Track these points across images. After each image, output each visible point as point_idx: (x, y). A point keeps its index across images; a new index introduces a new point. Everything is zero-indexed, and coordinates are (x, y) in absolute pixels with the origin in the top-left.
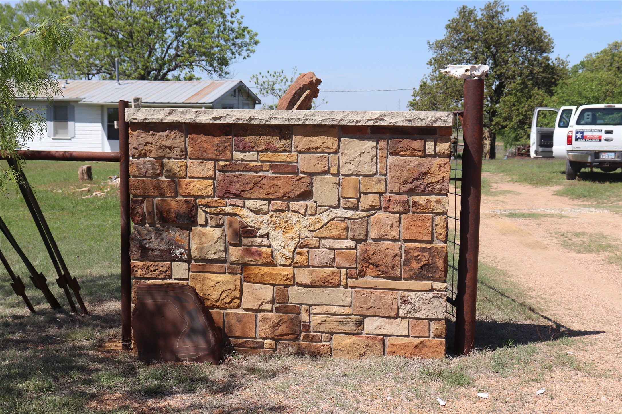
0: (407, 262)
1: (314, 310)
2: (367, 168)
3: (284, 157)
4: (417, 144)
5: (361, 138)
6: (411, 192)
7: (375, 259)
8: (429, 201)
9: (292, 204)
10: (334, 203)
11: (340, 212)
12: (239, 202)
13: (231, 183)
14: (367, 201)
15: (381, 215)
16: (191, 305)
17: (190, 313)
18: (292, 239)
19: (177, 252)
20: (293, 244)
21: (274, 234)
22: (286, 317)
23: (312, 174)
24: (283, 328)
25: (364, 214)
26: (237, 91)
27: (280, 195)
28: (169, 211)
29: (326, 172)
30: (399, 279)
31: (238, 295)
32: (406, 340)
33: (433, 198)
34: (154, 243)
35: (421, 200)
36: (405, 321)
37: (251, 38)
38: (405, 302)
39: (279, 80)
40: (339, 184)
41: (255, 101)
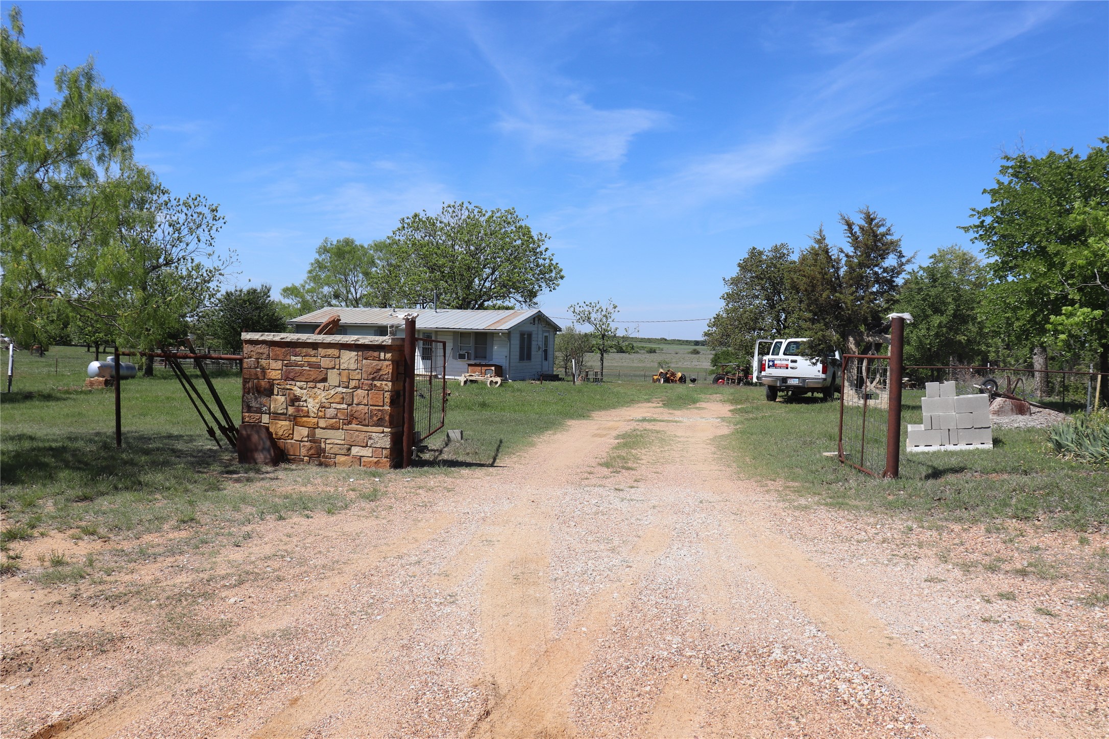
0: (371, 417)
1: (328, 441)
2: (353, 366)
3: (314, 359)
4: (376, 354)
5: (350, 350)
6: (373, 379)
7: (356, 415)
8: (381, 384)
9: (318, 384)
10: (337, 384)
11: (340, 389)
12: (293, 383)
13: (289, 372)
14: (353, 384)
15: (359, 391)
16: (264, 434)
17: (262, 439)
18: (317, 403)
19: (264, 409)
20: (318, 406)
21: (309, 400)
22: (314, 445)
23: (328, 369)
24: (312, 452)
25: (351, 391)
26: (536, 319)
27: (311, 379)
28: (261, 387)
29: (334, 368)
30: (368, 426)
31: (291, 432)
32: (371, 459)
33: (384, 383)
34: (254, 404)
35: (378, 383)
36: (371, 449)
37: (557, 273)
38: (370, 438)
39: (595, 310)
40: (340, 374)
41: (556, 328)
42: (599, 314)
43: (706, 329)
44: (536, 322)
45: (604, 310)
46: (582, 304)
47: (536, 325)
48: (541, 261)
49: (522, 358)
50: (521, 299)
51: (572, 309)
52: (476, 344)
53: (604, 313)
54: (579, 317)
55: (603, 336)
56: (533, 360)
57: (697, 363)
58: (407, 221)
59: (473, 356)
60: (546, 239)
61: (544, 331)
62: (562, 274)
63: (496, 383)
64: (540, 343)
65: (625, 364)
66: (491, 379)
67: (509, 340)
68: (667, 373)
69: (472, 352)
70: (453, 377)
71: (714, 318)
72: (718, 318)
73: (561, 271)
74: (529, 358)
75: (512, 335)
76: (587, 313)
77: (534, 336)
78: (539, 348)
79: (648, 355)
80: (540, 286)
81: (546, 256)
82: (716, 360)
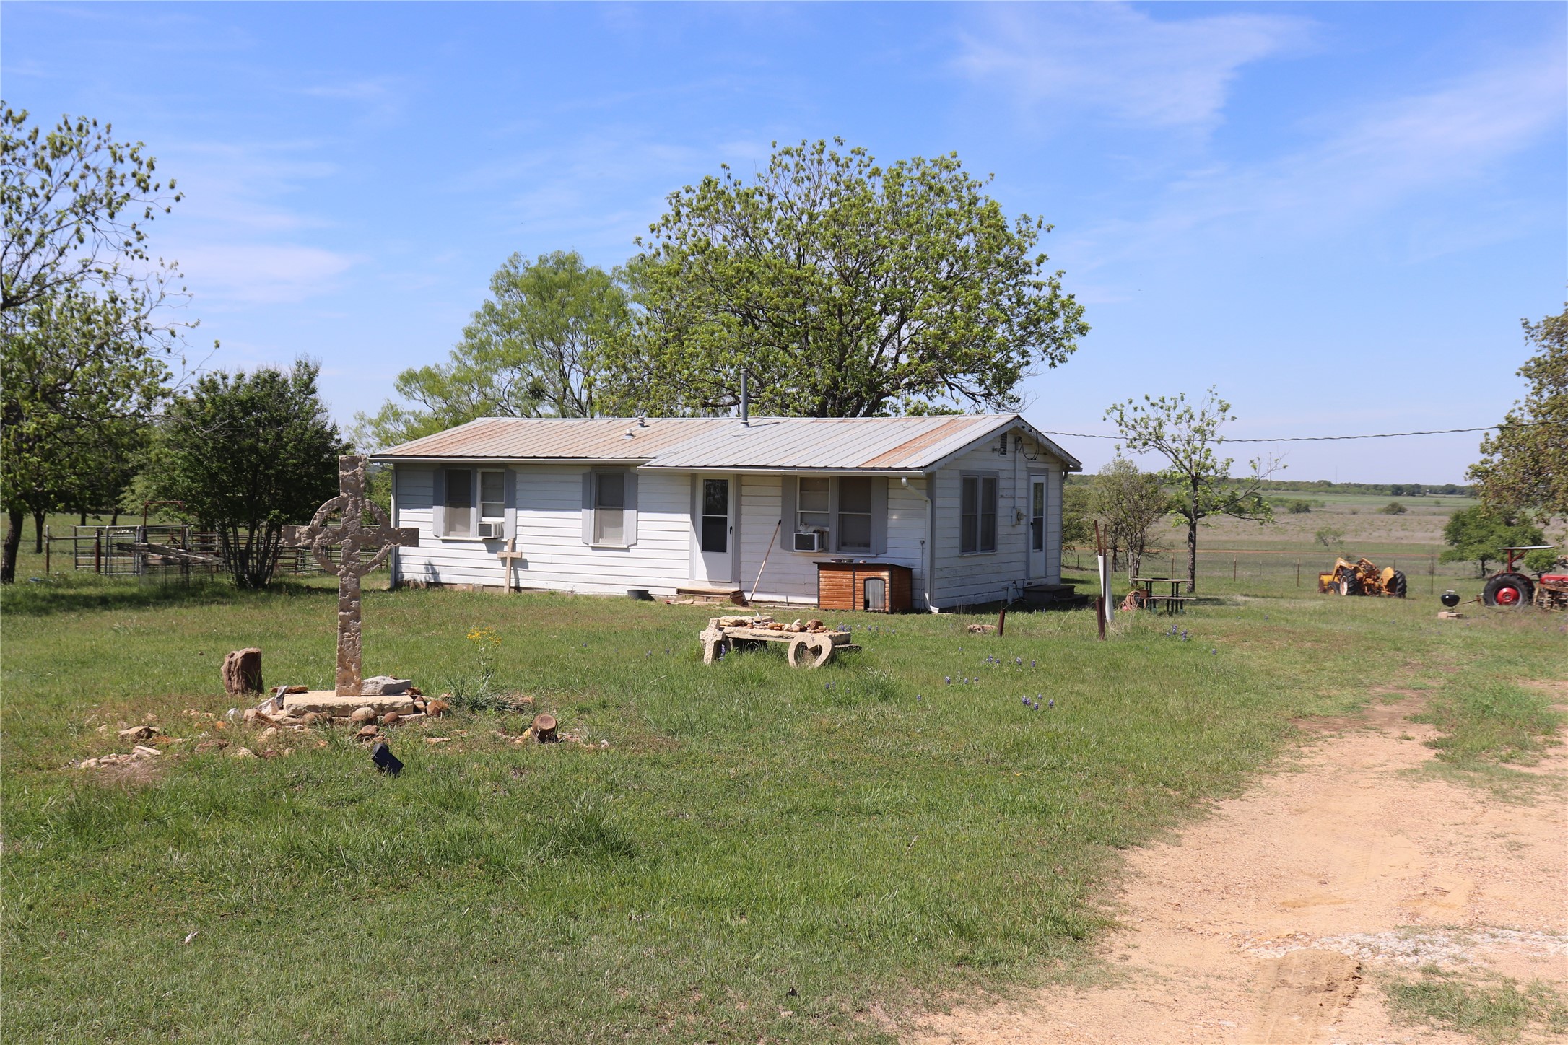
37: (1070, 320)
39: (1173, 416)
41: (1067, 464)
42: (1183, 425)
43: (1477, 458)
44: (1010, 447)
45: (1197, 416)
46: (1140, 402)
47: (1009, 455)
48: (1029, 292)
49: (968, 545)
50: (975, 388)
51: (1116, 415)
52: (842, 507)
53: (1195, 424)
54: (1132, 434)
55: (1196, 481)
56: (1000, 548)
57: (1401, 534)
58: (685, 197)
59: (833, 541)
60: (1041, 233)
61: (1031, 472)
62: (1083, 320)
63: (817, 651)
64: (1021, 504)
65: (1244, 537)
66: (800, 637)
67: (932, 496)
68: (1356, 570)
69: (832, 529)
70: (783, 598)
71: (1502, 428)
72: (1510, 426)
73: (1080, 311)
74: (990, 543)
75: (938, 483)
76: (1152, 424)
77: (1003, 485)
78: (1019, 516)
79: (1292, 518)
80: (1024, 354)
81: (1041, 279)
82: (1457, 530)
